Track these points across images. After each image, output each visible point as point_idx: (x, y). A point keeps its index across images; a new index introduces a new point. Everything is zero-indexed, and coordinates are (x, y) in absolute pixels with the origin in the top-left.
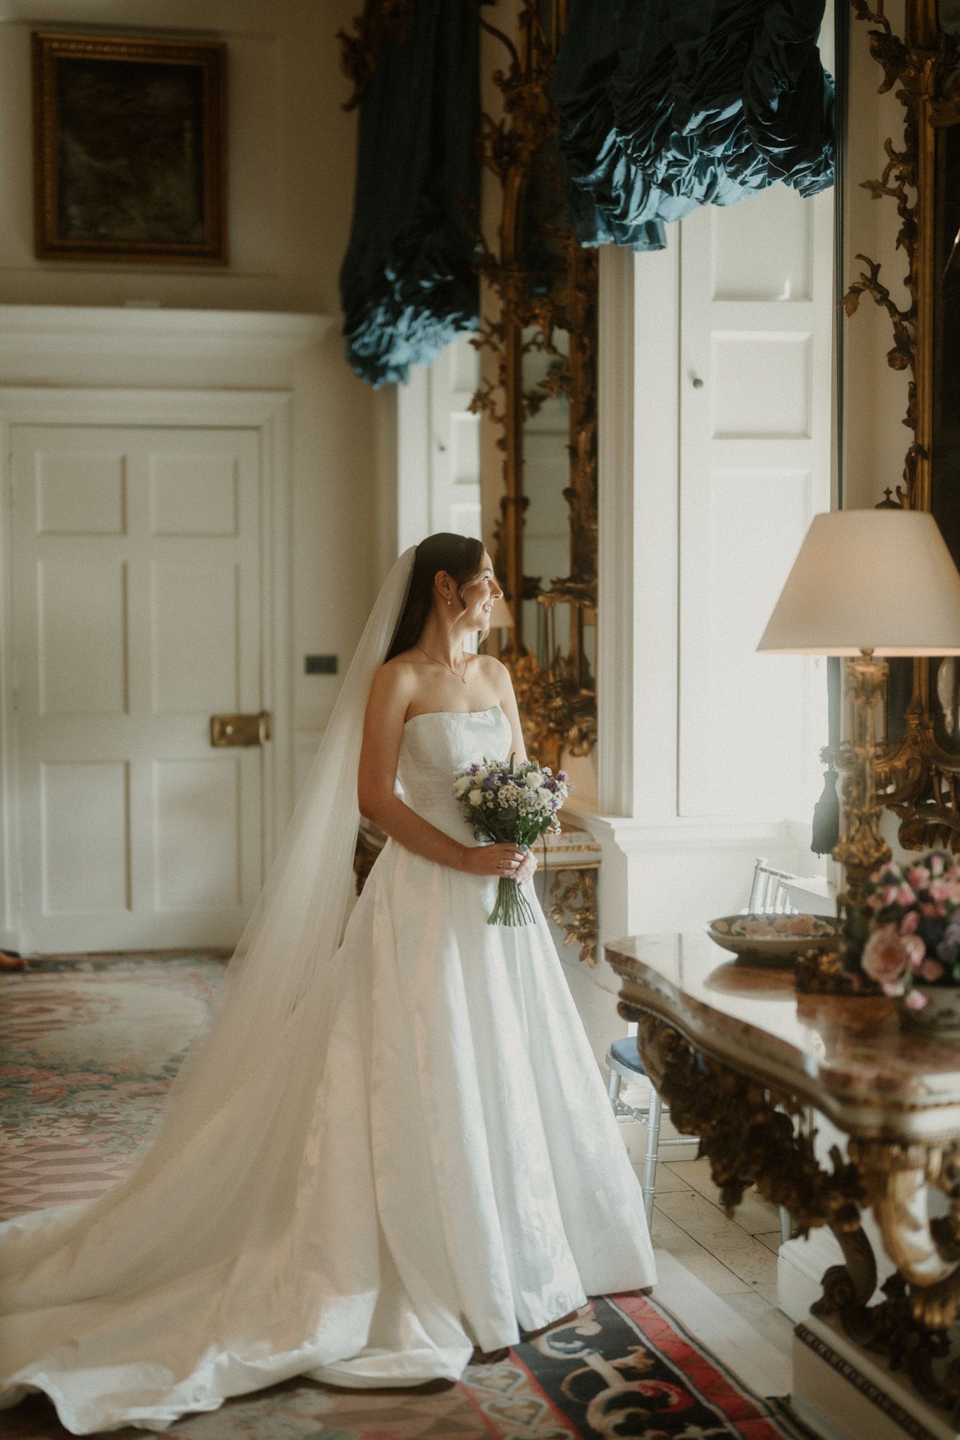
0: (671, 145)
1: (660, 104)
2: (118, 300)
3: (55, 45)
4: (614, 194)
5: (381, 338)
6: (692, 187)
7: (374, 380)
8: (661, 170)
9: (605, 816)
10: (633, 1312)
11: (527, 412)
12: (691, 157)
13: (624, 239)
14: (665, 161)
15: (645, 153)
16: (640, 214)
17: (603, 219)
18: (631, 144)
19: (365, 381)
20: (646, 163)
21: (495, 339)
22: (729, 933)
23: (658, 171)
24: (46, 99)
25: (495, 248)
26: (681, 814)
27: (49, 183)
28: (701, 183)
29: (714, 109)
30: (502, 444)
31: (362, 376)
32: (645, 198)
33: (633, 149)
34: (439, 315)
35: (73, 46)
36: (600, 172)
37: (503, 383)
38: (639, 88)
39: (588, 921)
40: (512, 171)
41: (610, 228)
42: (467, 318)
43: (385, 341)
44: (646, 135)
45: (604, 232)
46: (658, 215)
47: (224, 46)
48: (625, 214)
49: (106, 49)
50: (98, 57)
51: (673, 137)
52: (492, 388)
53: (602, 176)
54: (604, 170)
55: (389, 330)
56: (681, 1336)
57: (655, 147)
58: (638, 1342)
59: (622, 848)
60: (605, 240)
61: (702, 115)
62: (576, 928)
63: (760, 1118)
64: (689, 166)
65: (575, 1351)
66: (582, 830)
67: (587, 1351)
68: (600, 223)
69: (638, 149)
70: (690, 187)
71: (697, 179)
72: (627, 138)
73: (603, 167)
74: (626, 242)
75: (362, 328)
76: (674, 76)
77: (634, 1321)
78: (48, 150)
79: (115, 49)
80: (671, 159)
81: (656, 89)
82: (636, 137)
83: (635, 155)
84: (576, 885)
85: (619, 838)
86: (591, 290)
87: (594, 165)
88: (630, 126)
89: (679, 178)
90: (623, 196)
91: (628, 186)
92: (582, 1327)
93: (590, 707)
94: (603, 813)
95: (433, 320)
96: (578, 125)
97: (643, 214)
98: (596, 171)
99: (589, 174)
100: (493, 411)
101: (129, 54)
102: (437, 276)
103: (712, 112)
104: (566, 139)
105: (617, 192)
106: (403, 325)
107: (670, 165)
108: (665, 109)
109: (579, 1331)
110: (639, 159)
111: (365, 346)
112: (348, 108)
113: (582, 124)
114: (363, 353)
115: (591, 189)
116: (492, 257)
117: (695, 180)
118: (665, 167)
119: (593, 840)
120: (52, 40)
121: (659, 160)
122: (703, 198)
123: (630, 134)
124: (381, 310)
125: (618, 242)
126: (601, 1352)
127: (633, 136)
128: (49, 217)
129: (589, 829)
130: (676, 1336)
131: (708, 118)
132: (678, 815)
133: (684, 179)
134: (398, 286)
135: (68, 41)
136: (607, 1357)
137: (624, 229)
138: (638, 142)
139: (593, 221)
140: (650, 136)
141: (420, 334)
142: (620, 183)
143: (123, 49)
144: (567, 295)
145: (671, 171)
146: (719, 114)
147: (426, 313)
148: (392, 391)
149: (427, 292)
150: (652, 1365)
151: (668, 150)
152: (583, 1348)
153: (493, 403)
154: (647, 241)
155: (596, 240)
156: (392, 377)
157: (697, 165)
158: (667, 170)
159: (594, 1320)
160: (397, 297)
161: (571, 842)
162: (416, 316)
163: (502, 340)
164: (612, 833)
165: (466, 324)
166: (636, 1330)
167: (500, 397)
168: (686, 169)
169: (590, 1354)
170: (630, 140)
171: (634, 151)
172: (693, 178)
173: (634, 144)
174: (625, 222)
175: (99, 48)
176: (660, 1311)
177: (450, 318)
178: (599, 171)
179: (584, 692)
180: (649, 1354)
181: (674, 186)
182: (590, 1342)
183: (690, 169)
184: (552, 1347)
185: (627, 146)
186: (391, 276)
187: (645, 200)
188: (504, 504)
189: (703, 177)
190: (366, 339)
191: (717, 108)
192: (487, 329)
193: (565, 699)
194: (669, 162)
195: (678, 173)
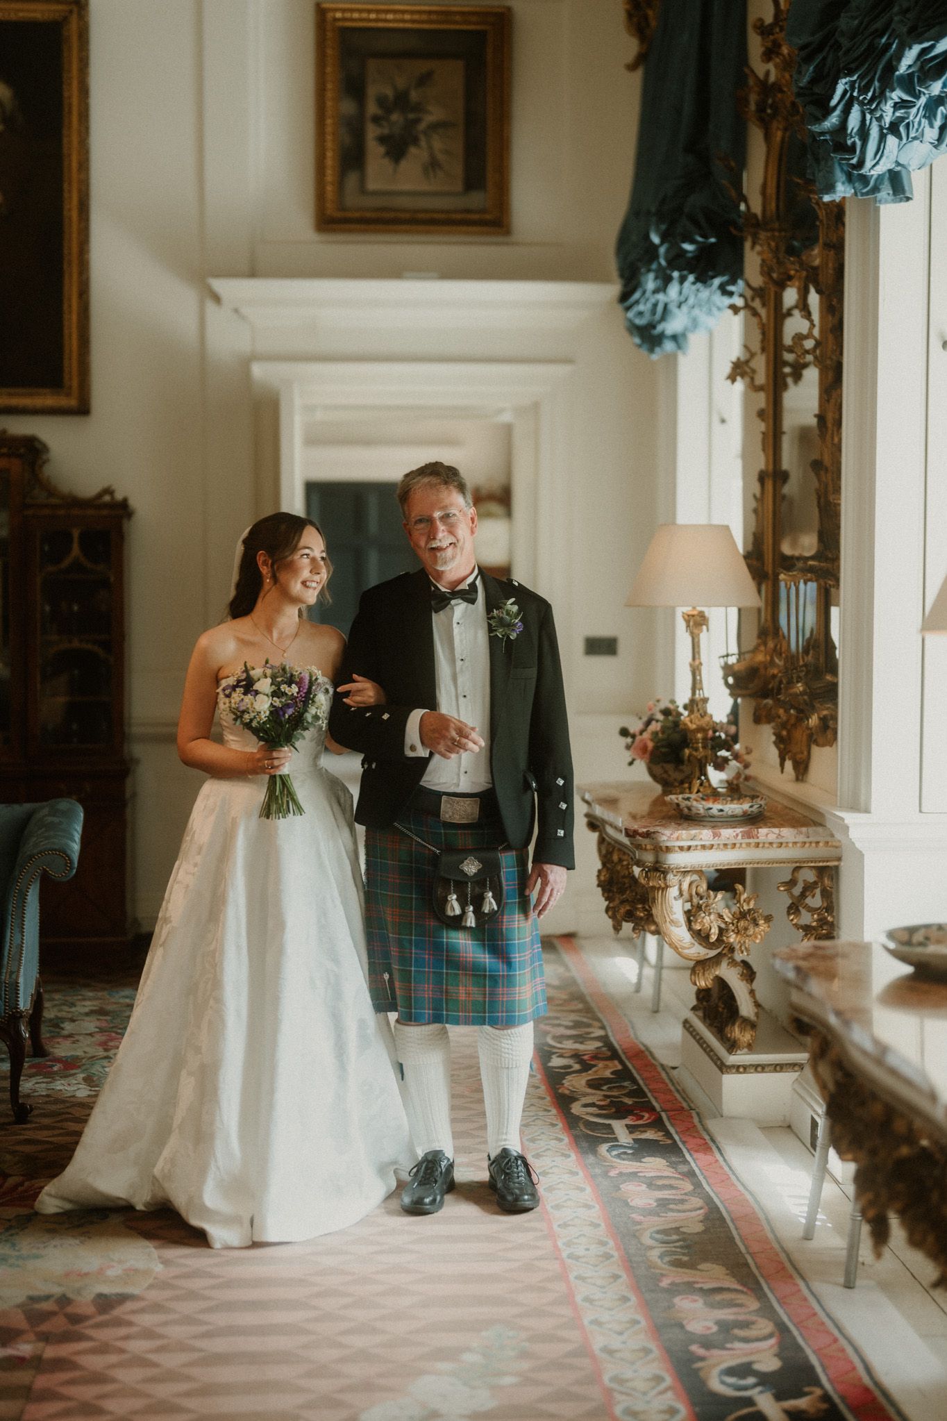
0: (895, 85)
1: (883, 40)
2: (396, 272)
3: (339, 15)
4: (849, 142)
5: (655, 305)
6: (923, 130)
7: (651, 350)
8: (888, 113)
9: (842, 811)
10: (820, 1349)
11: (790, 380)
12: (918, 98)
13: (865, 191)
14: (890, 103)
15: (870, 94)
16: (877, 163)
17: (842, 170)
18: (857, 85)
19: (644, 352)
20: (871, 105)
21: (757, 304)
22: (909, 943)
23: (884, 114)
24: (329, 69)
25: (757, 208)
26: (924, 809)
27: (329, 154)
28: (931, 126)
29: (928, 41)
30: (761, 414)
31: (640, 346)
32: (882, 145)
33: (858, 92)
34: (703, 279)
35: (356, 15)
36: (833, 120)
37: (763, 349)
38: (864, 23)
39: (827, 923)
40: (775, 125)
41: (850, 179)
42: (733, 281)
43: (660, 309)
44: (869, 78)
45: (843, 183)
46: (898, 164)
47: (509, 9)
48: (861, 164)
49: (390, 16)
50: (381, 25)
51: (897, 76)
52: (752, 355)
53: (837, 123)
54: (839, 116)
55: (661, 297)
56: (866, 1380)
57: (880, 88)
58: (816, 1382)
59: (858, 845)
60: (845, 192)
61: (916, 49)
62: (814, 928)
63: (905, 1151)
64: (917, 107)
65: (745, 1388)
66: (821, 825)
67: (759, 1389)
68: (840, 176)
69: (864, 90)
70: (920, 130)
71: (927, 122)
72: (851, 79)
73: (837, 112)
74: (867, 194)
75: (637, 295)
76: (896, 9)
77: (819, 1360)
78: (329, 121)
79: (399, 16)
80: (898, 100)
81: (879, 25)
82: (861, 78)
83: (861, 98)
84: (815, 883)
85: (854, 834)
86: (838, 247)
87: (828, 111)
88: (853, 66)
89: (907, 121)
90: (859, 143)
91: (864, 133)
92: (758, 1362)
93: (831, 693)
94: (841, 808)
95: (699, 285)
96: (811, 68)
97: (881, 162)
98: (830, 118)
99: (824, 121)
100: (752, 379)
101: (413, 21)
102: (699, 239)
103: (926, 45)
104: (801, 85)
105: (853, 139)
106: (673, 290)
107: (896, 106)
108: (888, 46)
109: (756, 1367)
110: (866, 102)
111: (640, 314)
112: (632, 67)
113: (815, 67)
114: (640, 322)
115: (828, 137)
116: (755, 216)
117: (925, 122)
118: (892, 109)
119: (832, 836)
120: (336, 10)
121: (884, 101)
122: (936, 142)
123: (853, 76)
124: (651, 276)
125: (859, 194)
126: (774, 1391)
127: (858, 77)
128: (329, 188)
129: (829, 825)
130: (860, 1379)
131: (924, 52)
132: (920, 811)
133: (913, 122)
134: (662, 250)
135: (352, 10)
136: (779, 1397)
137: (865, 179)
138: (863, 84)
139: (831, 172)
140: (875, 74)
141: (691, 301)
142: (855, 130)
143: (407, 17)
144: (816, 256)
145: (898, 114)
146: (933, 47)
147: (691, 278)
148: (672, 361)
149: (690, 255)
150: (825, 1411)
151: (893, 90)
152: (755, 1386)
153: (754, 371)
154: (891, 192)
155: (834, 192)
156: (669, 346)
157: (926, 106)
158: (894, 113)
159: (775, 1355)
160: (663, 263)
161: (808, 837)
162: (682, 280)
163: (764, 305)
164: (846, 828)
165: (731, 288)
166: (819, 1370)
167: (760, 364)
168: (914, 110)
169: (761, 1392)
170: (855, 81)
171: (860, 93)
172: (923, 120)
173: (859, 86)
174: (863, 172)
175: (383, 16)
176: (850, 1351)
177: (717, 282)
178: (834, 117)
179: (829, 677)
180: (826, 1398)
181: (902, 129)
182: (765, 1380)
183: (919, 109)
184: (723, 1383)
185: (853, 89)
186: (656, 239)
187: (882, 147)
188: (762, 478)
189: (933, 119)
190: (641, 307)
191: (931, 40)
192: (749, 293)
193: (806, 684)
194: (896, 104)
195: (906, 116)
